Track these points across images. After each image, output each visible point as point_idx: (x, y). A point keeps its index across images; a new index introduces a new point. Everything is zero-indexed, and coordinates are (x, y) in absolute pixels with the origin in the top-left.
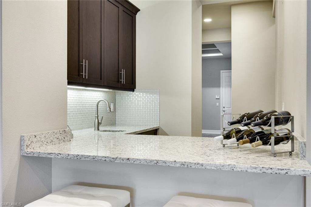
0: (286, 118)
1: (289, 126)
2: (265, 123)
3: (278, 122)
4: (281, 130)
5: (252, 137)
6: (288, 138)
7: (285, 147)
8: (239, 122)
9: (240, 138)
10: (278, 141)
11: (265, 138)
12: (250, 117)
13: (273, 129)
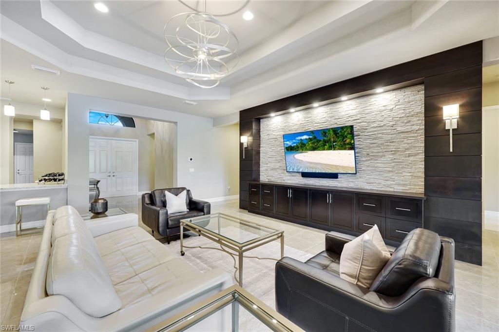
0: (62, 174)
1: (63, 176)
2: (55, 176)
3: (59, 175)
4: (61, 178)
5: (50, 180)
7: (63, 182)
8: (46, 176)
9: (45, 180)
10: (59, 180)
11: (55, 180)
12: (49, 174)
13: (58, 177)
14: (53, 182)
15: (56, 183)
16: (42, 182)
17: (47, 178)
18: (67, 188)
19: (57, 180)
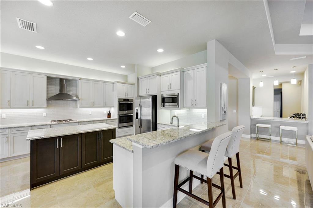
0: (304, 115)
1: (305, 116)
2: (300, 115)
3: (302, 115)
4: (303, 116)
5: (297, 117)
6: (304, 118)
7: (305, 119)
8: (294, 115)
9: (294, 117)
12: (296, 114)
13: (302, 116)
14: (298, 119)
15: (300, 119)
16: (291, 118)
17: (294, 116)
18: (308, 123)
19: (301, 118)
